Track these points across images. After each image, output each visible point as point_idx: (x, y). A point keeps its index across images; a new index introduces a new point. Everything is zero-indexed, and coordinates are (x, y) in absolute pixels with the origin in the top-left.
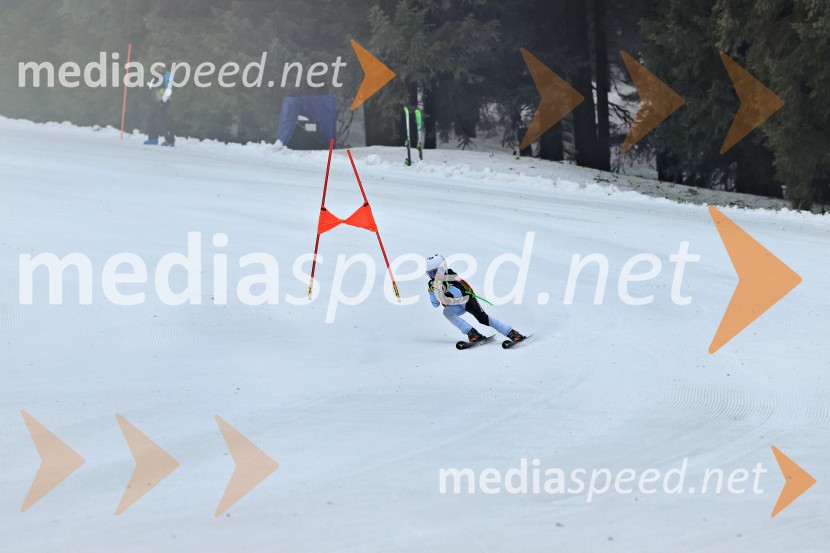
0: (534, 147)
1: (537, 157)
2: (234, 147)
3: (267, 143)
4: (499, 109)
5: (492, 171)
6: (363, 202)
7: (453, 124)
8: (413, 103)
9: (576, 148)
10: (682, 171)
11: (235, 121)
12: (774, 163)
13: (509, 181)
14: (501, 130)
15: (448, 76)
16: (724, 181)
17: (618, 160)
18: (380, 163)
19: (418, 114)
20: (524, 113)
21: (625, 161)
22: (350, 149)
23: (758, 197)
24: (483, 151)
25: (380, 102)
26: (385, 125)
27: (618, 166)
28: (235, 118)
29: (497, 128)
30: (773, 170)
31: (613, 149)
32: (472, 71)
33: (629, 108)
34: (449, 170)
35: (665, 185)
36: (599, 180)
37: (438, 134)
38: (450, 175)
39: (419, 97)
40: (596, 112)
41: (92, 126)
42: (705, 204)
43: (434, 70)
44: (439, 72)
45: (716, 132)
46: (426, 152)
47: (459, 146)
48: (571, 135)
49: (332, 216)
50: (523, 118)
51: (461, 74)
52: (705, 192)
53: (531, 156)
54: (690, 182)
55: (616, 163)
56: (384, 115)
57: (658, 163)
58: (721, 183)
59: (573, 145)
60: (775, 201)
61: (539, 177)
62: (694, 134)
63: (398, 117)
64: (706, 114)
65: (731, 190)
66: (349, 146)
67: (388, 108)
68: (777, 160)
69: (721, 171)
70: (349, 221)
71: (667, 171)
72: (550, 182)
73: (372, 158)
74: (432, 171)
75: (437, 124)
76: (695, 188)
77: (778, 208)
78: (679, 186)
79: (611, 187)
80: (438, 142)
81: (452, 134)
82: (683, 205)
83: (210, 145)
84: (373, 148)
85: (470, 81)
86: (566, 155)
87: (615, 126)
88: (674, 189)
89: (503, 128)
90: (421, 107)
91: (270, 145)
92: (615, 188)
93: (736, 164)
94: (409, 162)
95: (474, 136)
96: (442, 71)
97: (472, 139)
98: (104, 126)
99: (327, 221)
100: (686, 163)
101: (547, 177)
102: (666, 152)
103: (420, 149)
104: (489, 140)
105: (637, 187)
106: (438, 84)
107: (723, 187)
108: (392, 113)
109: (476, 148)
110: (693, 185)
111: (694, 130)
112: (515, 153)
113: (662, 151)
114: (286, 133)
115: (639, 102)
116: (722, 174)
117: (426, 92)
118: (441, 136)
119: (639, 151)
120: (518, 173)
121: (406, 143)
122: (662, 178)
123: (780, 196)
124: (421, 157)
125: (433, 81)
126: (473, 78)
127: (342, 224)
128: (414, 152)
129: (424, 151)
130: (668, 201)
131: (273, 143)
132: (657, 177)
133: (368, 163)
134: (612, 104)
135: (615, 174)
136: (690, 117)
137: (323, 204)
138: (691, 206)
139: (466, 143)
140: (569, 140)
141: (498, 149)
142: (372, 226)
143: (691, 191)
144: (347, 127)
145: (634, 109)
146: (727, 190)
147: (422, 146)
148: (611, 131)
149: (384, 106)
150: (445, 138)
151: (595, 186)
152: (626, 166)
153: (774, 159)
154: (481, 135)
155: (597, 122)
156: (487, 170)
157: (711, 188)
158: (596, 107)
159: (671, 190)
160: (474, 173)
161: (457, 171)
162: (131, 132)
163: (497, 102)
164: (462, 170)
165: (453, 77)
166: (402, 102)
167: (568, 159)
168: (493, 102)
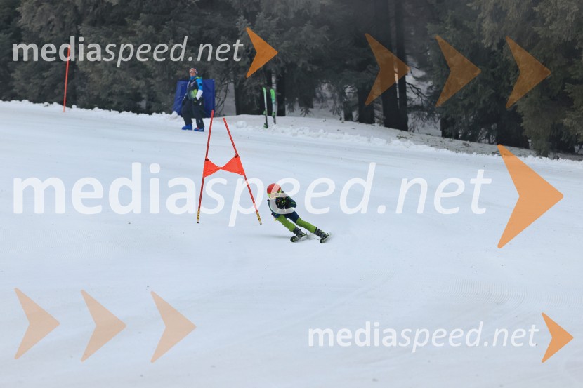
0: (355, 114)
1: (357, 121)
2: (143, 117)
3: (166, 113)
4: (329, 88)
5: (325, 132)
6: (234, 155)
7: (297, 99)
8: (269, 85)
9: (384, 115)
10: (457, 130)
11: (143, 98)
12: (522, 125)
13: (337, 138)
14: (331, 103)
15: (294, 65)
16: (488, 136)
17: (413, 123)
18: (246, 127)
19: (273, 92)
20: (347, 90)
21: (419, 123)
22: (225, 117)
23: (512, 148)
24: (319, 117)
25: (245, 84)
26: (250, 100)
27: (414, 127)
28: (144, 96)
29: (328, 101)
30: (522, 129)
31: (410, 116)
32: (309, 62)
33: (420, 87)
34: (294, 131)
35: (447, 140)
36: (400, 137)
37: (286, 106)
38: (296, 135)
39: (273, 80)
40: (398, 90)
41: (43, 103)
42: (475, 153)
43: (284, 61)
44: (287, 63)
45: (481, 102)
46: (278, 119)
47: (301, 114)
48: (380, 106)
49: (213, 164)
50: (347, 94)
51: (303, 64)
52: (474, 145)
53: (352, 120)
54: (464, 138)
55: (412, 125)
56: (249, 93)
57: (441, 125)
58: (485, 138)
59: (382, 113)
60: (524, 151)
61: (358, 136)
62: (467, 104)
63: (258, 94)
64: (474, 90)
65: (492, 144)
66: (224, 115)
67: (251, 88)
68: (524, 123)
69: (485, 130)
70: (225, 168)
71: (447, 130)
72: (365, 139)
73: (241, 123)
74: (283, 132)
75: (286, 99)
76: (468, 142)
77: (526, 156)
78: (456, 140)
79: (408, 142)
80: (287, 112)
81: (297, 106)
82: (459, 154)
83: (127, 116)
84: (241, 116)
85: (309, 69)
86: (377, 120)
87: (411, 99)
88: (453, 143)
89: (332, 101)
90: (274, 87)
91: (168, 115)
92: (411, 142)
93: (496, 125)
94: (266, 126)
95: (312, 107)
96: (289, 62)
97: (310, 109)
98: (51, 103)
99: (209, 168)
100: (460, 125)
101: (364, 136)
102: (447, 117)
103: (274, 117)
104: (323, 110)
105: (427, 142)
106: (286, 71)
107: (487, 141)
108: (254, 92)
109: (314, 116)
110: (466, 140)
111: (466, 102)
112: (341, 119)
113: (444, 116)
114: (179, 106)
115: (427, 82)
116: (486, 132)
117: (278, 77)
118: (289, 107)
119: (428, 117)
120: (344, 133)
121: (264, 113)
122: (444, 135)
123: (527, 147)
124: (275, 122)
125: (282, 69)
126: (310, 67)
127: (220, 170)
128: (270, 119)
129: (277, 118)
130: (449, 151)
131: (171, 114)
132: (441, 134)
133: (238, 127)
134: (409, 84)
135: (412, 133)
136: (463, 92)
137: (207, 156)
138: (465, 154)
139: (307, 112)
140: (378, 109)
141: (329, 116)
142: (241, 171)
143: (465, 144)
144: (223, 102)
145: (423, 87)
146: (490, 143)
147: (276, 114)
148: (408, 103)
149: (249, 87)
150: (292, 109)
151: (398, 141)
152: (420, 127)
153: (522, 122)
154: (317, 107)
155: (398, 96)
156: (321, 131)
157: (479, 142)
158: (397, 86)
159: (450, 144)
160: (313, 133)
161: (301, 132)
162: (71, 107)
163: (328, 83)
164: (304, 131)
165: (296, 65)
166: (261, 84)
167: (378, 123)
168: (325, 83)
